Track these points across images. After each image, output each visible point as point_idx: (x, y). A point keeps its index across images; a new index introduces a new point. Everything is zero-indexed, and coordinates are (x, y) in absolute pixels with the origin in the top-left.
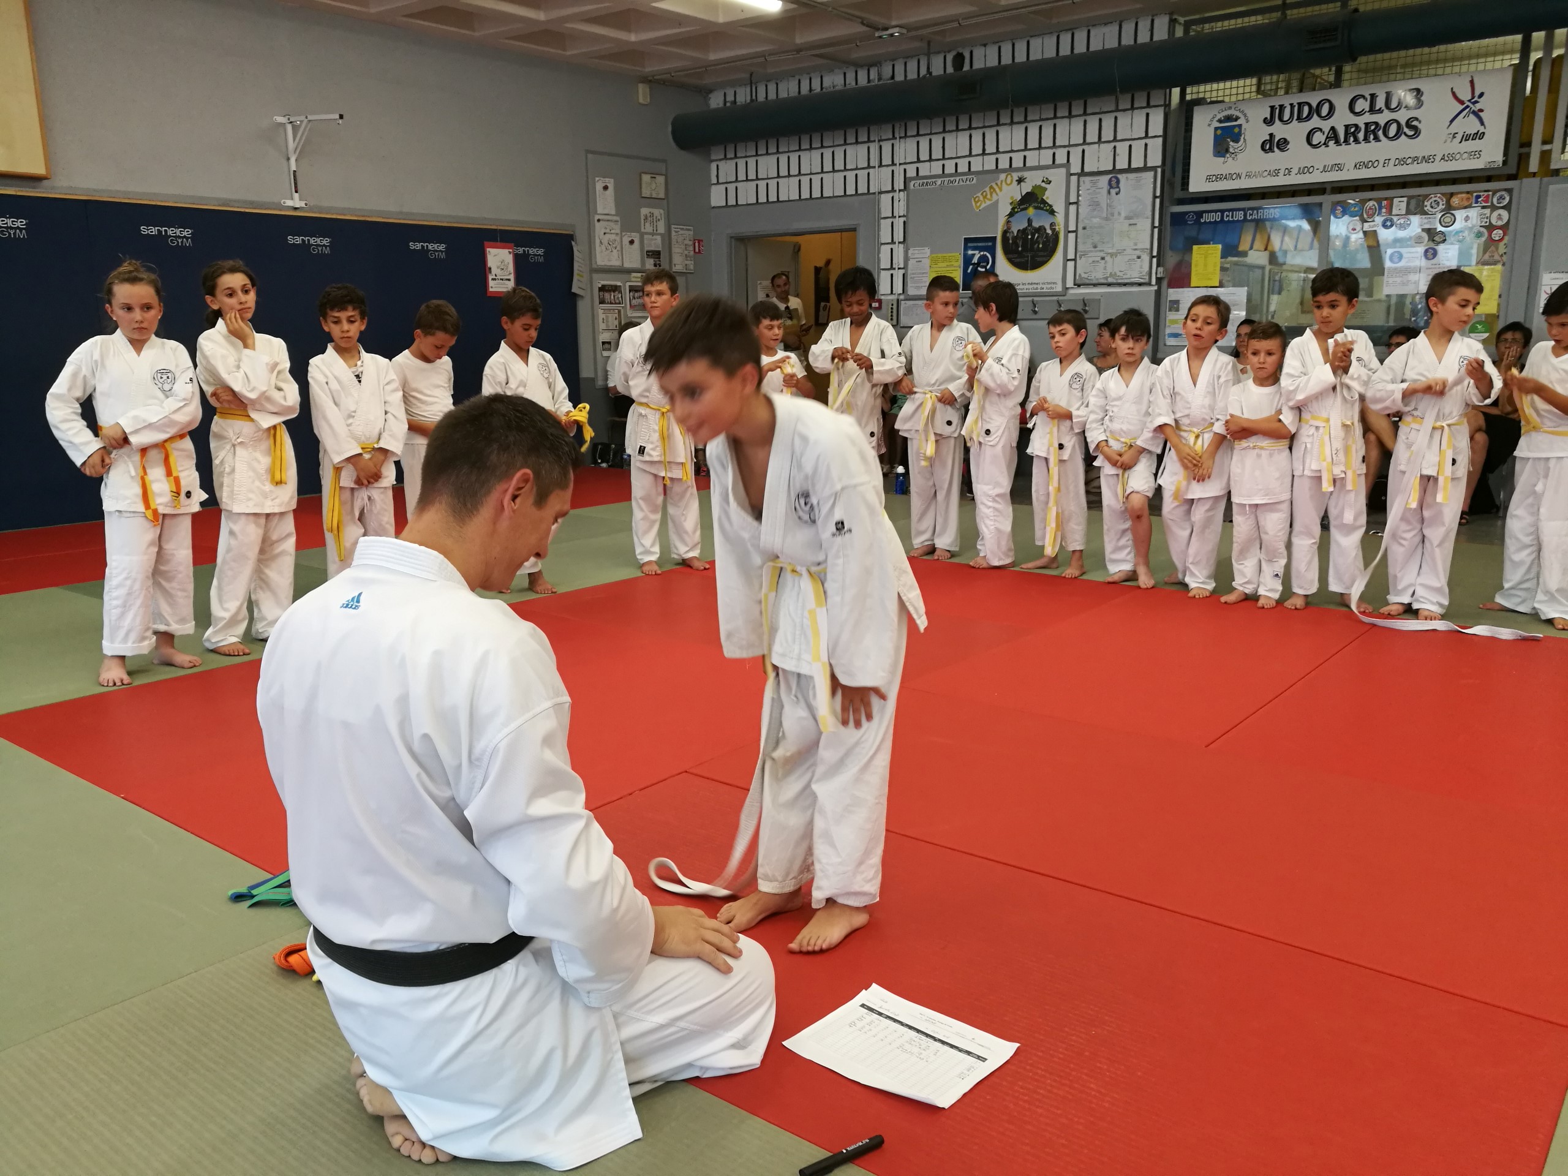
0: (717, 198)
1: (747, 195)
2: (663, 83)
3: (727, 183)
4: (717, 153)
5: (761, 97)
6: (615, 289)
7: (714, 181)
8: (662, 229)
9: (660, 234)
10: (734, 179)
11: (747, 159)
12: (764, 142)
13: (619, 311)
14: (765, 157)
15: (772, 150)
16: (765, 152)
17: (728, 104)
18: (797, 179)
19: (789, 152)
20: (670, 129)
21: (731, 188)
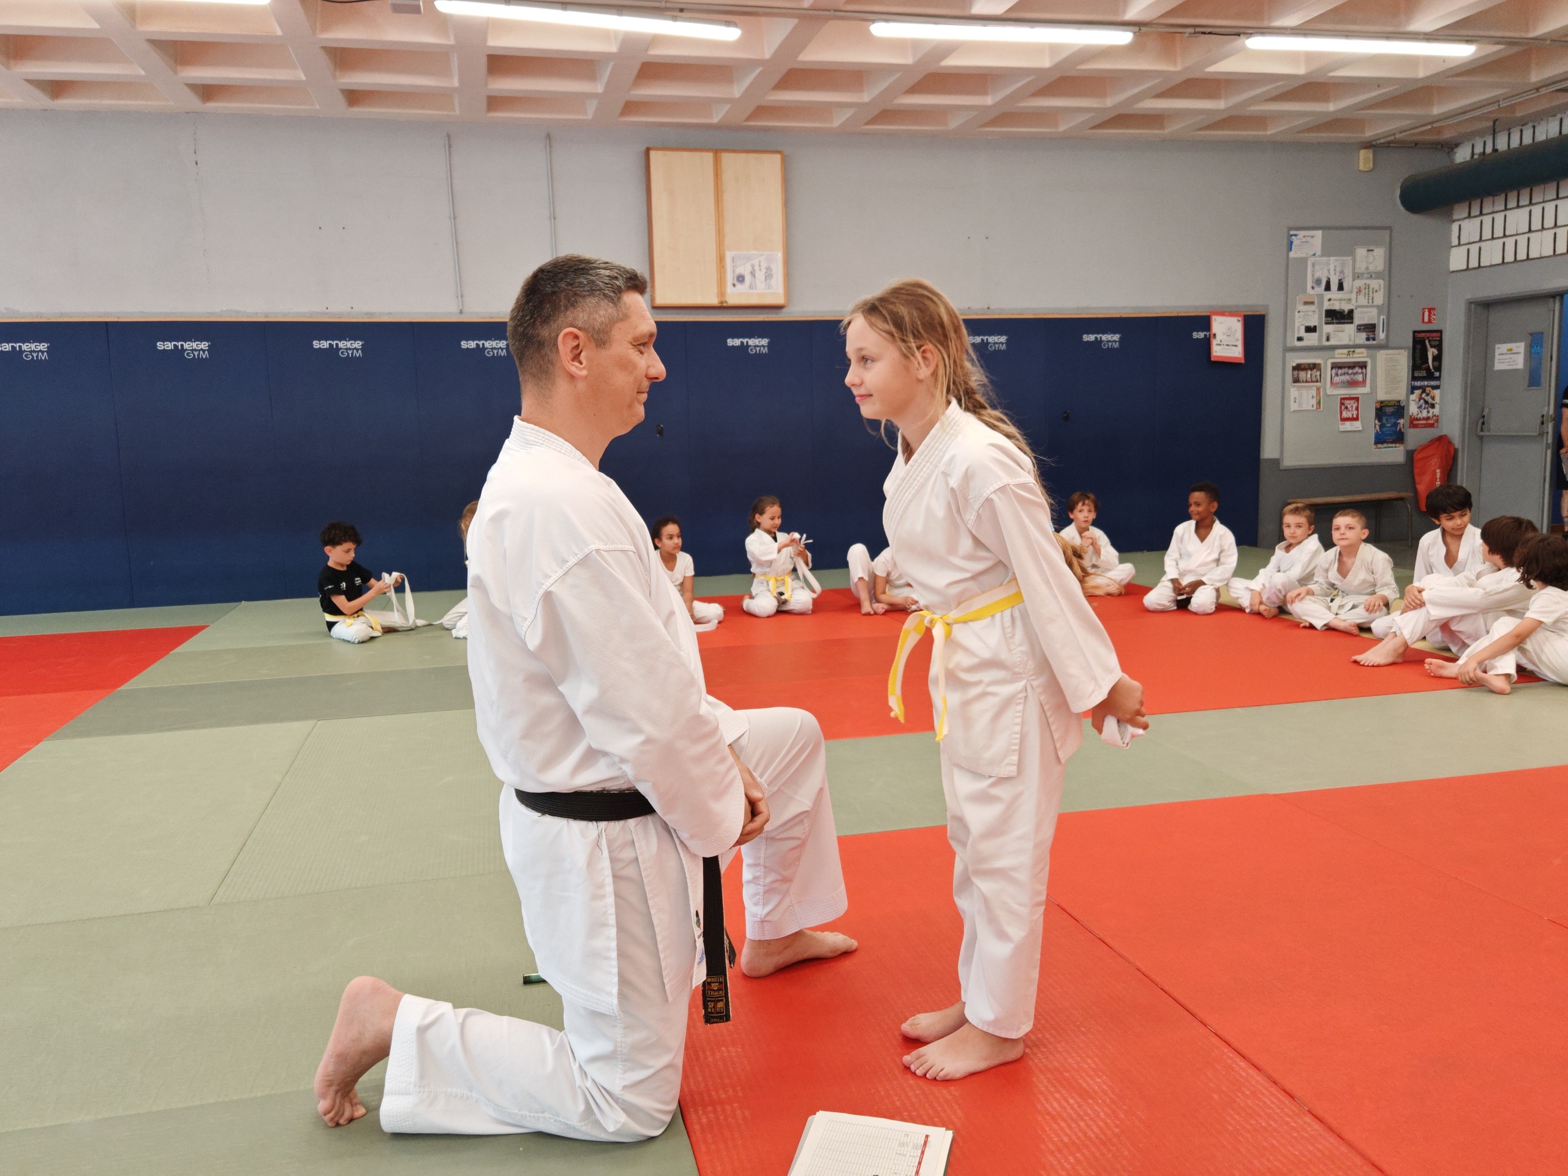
0: (1457, 260)
1: (1492, 254)
2: (1388, 145)
3: (1469, 243)
4: (1460, 212)
5: (1515, 143)
6: (1314, 367)
7: (1455, 242)
8: (1379, 299)
9: (1377, 307)
10: (1478, 239)
11: (1494, 215)
12: (1515, 193)
13: (1318, 389)
14: (1516, 210)
15: (1524, 201)
16: (1515, 205)
17: (1476, 157)
18: (1553, 231)
19: (1544, 202)
20: (1398, 193)
21: (1474, 249)
